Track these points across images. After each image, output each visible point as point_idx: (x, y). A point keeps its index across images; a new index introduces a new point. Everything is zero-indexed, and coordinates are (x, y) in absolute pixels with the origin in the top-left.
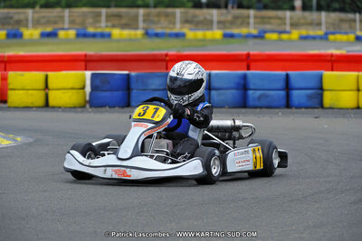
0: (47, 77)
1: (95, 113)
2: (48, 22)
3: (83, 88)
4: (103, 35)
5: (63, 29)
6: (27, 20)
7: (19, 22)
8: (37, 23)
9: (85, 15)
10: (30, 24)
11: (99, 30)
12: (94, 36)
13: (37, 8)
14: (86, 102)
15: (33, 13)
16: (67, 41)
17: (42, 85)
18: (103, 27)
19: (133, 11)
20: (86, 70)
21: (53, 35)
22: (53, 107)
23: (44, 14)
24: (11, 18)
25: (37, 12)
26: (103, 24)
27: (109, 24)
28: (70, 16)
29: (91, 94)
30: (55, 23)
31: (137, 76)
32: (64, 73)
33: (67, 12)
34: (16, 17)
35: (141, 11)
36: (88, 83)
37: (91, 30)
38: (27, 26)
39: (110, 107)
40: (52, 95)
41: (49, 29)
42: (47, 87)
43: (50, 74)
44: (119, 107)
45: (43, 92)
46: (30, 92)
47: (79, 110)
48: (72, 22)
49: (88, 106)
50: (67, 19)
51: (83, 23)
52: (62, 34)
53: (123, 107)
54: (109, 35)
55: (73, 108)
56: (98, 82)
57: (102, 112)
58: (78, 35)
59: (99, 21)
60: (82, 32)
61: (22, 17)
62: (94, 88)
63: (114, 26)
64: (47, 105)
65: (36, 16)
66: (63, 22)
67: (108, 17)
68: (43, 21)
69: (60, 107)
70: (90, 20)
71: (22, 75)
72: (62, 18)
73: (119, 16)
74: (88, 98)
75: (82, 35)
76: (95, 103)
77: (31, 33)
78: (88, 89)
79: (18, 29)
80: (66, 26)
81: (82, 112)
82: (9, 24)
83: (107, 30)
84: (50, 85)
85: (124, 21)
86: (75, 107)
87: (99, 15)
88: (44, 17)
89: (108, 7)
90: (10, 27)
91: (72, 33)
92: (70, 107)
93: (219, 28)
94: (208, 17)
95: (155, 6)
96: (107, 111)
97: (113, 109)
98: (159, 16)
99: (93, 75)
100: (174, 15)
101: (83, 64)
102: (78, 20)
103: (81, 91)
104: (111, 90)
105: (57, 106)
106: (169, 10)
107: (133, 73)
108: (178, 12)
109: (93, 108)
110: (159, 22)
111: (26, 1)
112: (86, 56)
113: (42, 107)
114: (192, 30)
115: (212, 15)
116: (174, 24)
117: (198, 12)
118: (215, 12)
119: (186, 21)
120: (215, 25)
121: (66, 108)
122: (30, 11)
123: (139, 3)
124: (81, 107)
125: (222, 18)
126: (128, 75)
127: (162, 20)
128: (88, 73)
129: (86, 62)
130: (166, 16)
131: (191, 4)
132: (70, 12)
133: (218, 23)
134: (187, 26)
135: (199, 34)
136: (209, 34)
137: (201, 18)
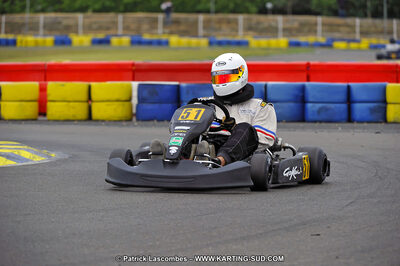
0: (90, 87)
1: (142, 126)
2: (100, 28)
3: (130, 100)
4: (159, 43)
5: (116, 35)
6: (77, 25)
7: (68, 28)
8: (88, 29)
9: (140, 21)
10: (80, 30)
11: (155, 38)
12: (150, 43)
13: (89, 13)
14: (132, 115)
15: (84, 18)
16: (121, 48)
17: (84, 97)
18: (160, 34)
19: (192, 17)
20: (134, 80)
21: (106, 42)
22: (97, 121)
24: (60, 23)
25: (88, 17)
26: (160, 29)
27: (167, 31)
28: (124, 22)
29: (138, 106)
30: (108, 29)
31: (188, 87)
32: (109, 83)
33: (120, 17)
34: (65, 22)
35: (201, 17)
36: (135, 94)
37: (147, 37)
38: (76, 32)
39: (158, 121)
40: (96, 107)
41: (101, 36)
42: (90, 98)
43: (93, 84)
45: (85, 105)
46: (72, 104)
47: (124, 123)
48: (126, 28)
49: (134, 119)
50: (120, 25)
51: (139, 30)
52: (115, 41)
54: (167, 43)
55: (118, 122)
56: (145, 94)
57: (146, 126)
58: (133, 43)
59: (157, 28)
60: (136, 38)
61: (70, 22)
62: (141, 100)
63: (171, 33)
64: (90, 117)
65: (87, 21)
66: (117, 28)
68: (95, 26)
69: (103, 121)
70: (145, 27)
71: (63, 85)
72: (115, 24)
73: (177, 22)
74: (134, 111)
75: (137, 42)
76: (141, 116)
77: (81, 39)
78: (135, 101)
79: (67, 36)
80: (120, 32)
81: (128, 125)
82: (57, 30)
83: (164, 38)
84: (94, 97)
85: (182, 28)
86: (120, 121)
87: (156, 21)
88: (95, 23)
90: (58, 34)
91: (126, 40)
92: (115, 121)
93: (284, 36)
94: (273, 24)
95: (217, 12)
96: (155, 125)
97: (161, 123)
98: (220, 21)
99: (140, 86)
100: (236, 21)
101: (130, 74)
102: (133, 26)
103: (127, 103)
104: (160, 102)
105: (101, 118)
106: (231, 16)
107: (183, 85)
108: (241, 18)
109: (140, 122)
110: (220, 29)
111: (77, 5)
112: (133, 65)
113: (85, 120)
114: (255, 37)
115: (277, 22)
116: (237, 31)
117: (262, 18)
118: (280, 19)
119: (249, 28)
120: (280, 33)
121: (110, 121)
122: (80, 16)
123: (199, 7)
124: (126, 121)
125: (288, 25)
126: (178, 86)
127: (224, 27)
128: (135, 84)
129: (134, 72)
130: (229, 22)
131: (254, 9)
132: (124, 18)
133: (284, 30)
134: (251, 33)
135: (263, 42)
136: (273, 42)
137: (266, 25)
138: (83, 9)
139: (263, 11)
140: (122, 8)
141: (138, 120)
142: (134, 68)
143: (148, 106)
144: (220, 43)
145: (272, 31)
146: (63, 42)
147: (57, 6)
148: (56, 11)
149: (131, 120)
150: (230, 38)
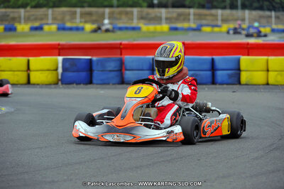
0: (28, 61)
1: (65, 88)
2: (36, 19)
3: (56, 70)
4: (77, 29)
5: (47, 24)
6: (20, 17)
7: (14, 19)
8: (27, 20)
9: (64, 13)
10: (23, 21)
11: (74, 25)
12: (71, 29)
13: (28, 8)
14: (59, 80)
15: (25, 12)
16: (50, 33)
17: (25, 68)
18: (78, 22)
19: (101, 10)
20: (59, 55)
21: (40, 28)
22: (34, 84)
23: (33, 13)
24: (8, 16)
25: (28, 11)
26: (78, 20)
27: (83, 20)
28: (52, 14)
29: (62, 74)
30: (42, 19)
32: (42, 58)
33: (50, 11)
34: (12, 15)
35: (107, 10)
36: (60, 65)
37: (68, 25)
38: (20, 22)
39: (78, 84)
40: (33, 75)
41: (36, 24)
42: (28, 69)
43: (31, 59)
44: (84, 84)
45: (25, 74)
46: (16, 73)
47: (53, 86)
48: (54, 19)
49: (60, 83)
50: (50, 17)
51: (63, 20)
52: (46, 28)
53: (86, 84)
54: (83, 29)
55: (48, 85)
56: (67, 65)
57: (69, 88)
58: (59, 29)
59: (75, 18)
60: (62, 26)
61: (16, 15)
62: (64, 69)
63: (86, 22)
64: (29, 82)
65: (27, 14)
66: (48, 19)
67: (82, 15)
68: (32, 18)
69: (38, 84)
70: (68, 17)
71: (10, 60)
72: (46, 15)
73: (90, 14)
74: (60, 77)
75: (62, 28)
76: (65, 81)
77: (23, 27)
78: (60, 70)
79: (13, 25)
80: (50, 21)
81: (55, 88)
82: (6, 20)
83: (81, 25)
84: (31, 67)
85: (94, 18)
86: (50, 84)
87: (75, 13)
88: (33, 15)
89: (83, 7)
90: (7, 23)
91: (54, 27)
92: (46, 85)
93: (166, 23)
94: (159, 15)
95: (118, 6)
96: (74, 87)
97: (79, 86)
98: (120, 13)
99: (64, 59)
100: (132, 13)
101: (57, 51)
102: (59, 17)
103: (55, 72)
104: (78, 71)
105: (36, 83)
106: (129, 9)
107: (94, 58)
108: (135, 10)
109: (64, 86)
110: (120, 19)
111: (20, 3)
112: (59, 45)
113: (25, 84)
114: (145, 24)
115: (161, 13)
116: (132, 20)
117: (150, 10)
118: (163, 11)
119: (141, 18)
120: (164, 21)
121: (43, 85)
122: (22, 11)
123: (106, 3)
124: (54, 84)
125: (169, 16)
126: (91, 60)
127: (123, 17)
128: (60, 59)
129: (60, 49)
130: (127, 13)
131: (145, 4)
132: (53, 11)
133: (167, 19)
134: (142, 21)
135: (151, 28)
136: (159, 28)
137: (153, 15)
138: (24, 6)
139: (151, 5)
140: (51, 4)
141: (62, 84)
142: (60, 47)
143: (70, 74)
144: (121, 29)
145: (157, 20)
146: (10, 29)
147: (6, 4)
148: (6, 7)
149: (57, 84)
150: (128, 25)
